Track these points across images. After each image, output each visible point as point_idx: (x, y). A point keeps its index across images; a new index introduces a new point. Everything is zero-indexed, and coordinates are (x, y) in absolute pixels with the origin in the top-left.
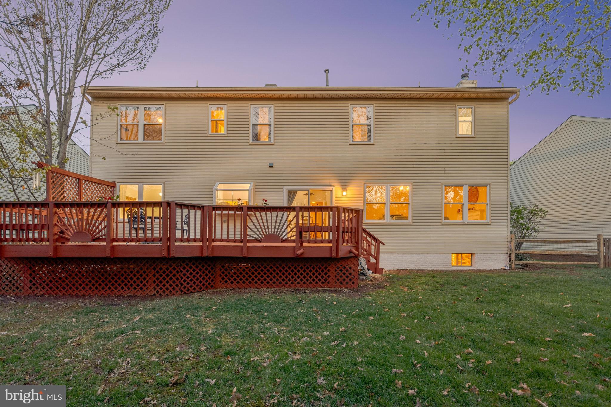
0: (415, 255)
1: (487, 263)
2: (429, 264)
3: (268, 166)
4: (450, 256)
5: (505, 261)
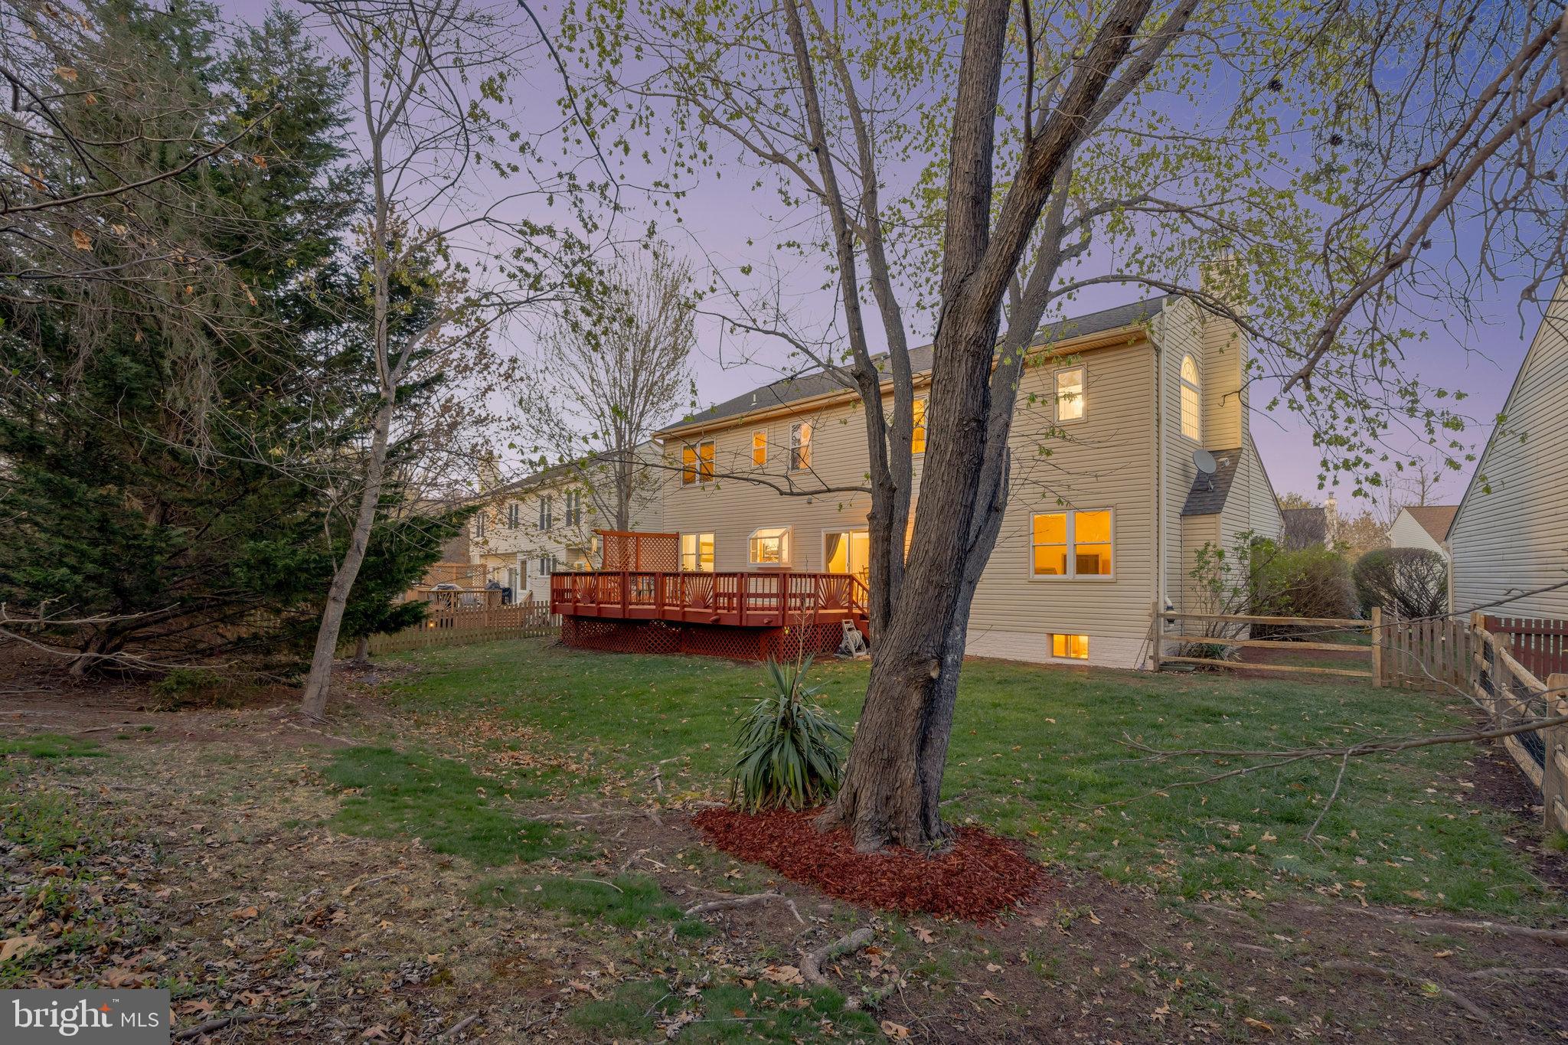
0: (988, 634)
1: (1109, 654)
2: (1009, 650)
3: (806, 501)
4: (1044, 637)
5: (1143, 654)
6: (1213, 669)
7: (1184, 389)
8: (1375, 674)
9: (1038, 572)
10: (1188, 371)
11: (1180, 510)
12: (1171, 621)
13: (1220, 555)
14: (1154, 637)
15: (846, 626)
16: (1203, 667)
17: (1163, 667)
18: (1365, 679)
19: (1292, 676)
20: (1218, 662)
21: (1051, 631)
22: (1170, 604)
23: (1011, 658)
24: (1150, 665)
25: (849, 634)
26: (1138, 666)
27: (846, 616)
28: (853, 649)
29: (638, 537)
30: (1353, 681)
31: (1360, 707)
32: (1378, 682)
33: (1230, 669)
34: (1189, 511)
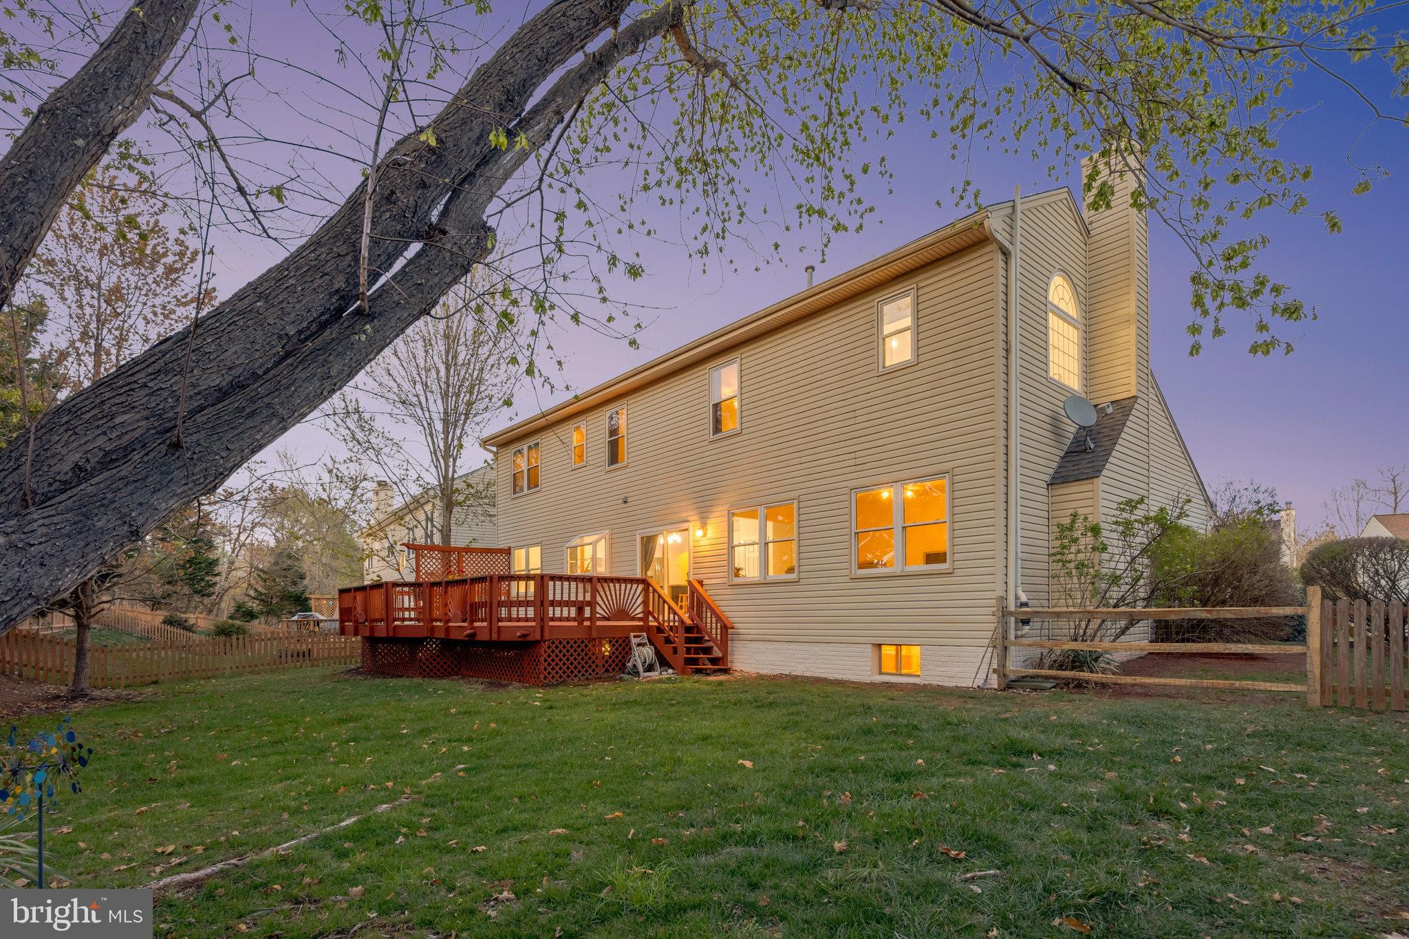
0: (806, 646)
1: (945, 669)
2: (830, 666)
3: (620, 501)
4: (869, 650)
5: (985, 667)
6: (1080, 685)
7: (1053, 321)
8: (1311, 689)
9: (862, 566)
10: (1060, 293)
11: (1047, 478)
12: (1026, 622)
13: (1096, 530)
14: (1002, 647)
15: (634, 641)
16: (1066, 683)
17: (1009, 685)
18: (1298, 696)
19: (1190, 694)
20: (1085, 675)
21: (879, 641)
22: (1024, 598)
23: (830, 676)
24: (994, 682)
25: (636, 651)
26: (979, 682)
27: (640, 629)
28: (641, 669)
29: (460, 551)
30: (1278, 698)
31: (1280, 739)
32: (1315, 700)
33: (1104, 686)
34: (1059, 479)
